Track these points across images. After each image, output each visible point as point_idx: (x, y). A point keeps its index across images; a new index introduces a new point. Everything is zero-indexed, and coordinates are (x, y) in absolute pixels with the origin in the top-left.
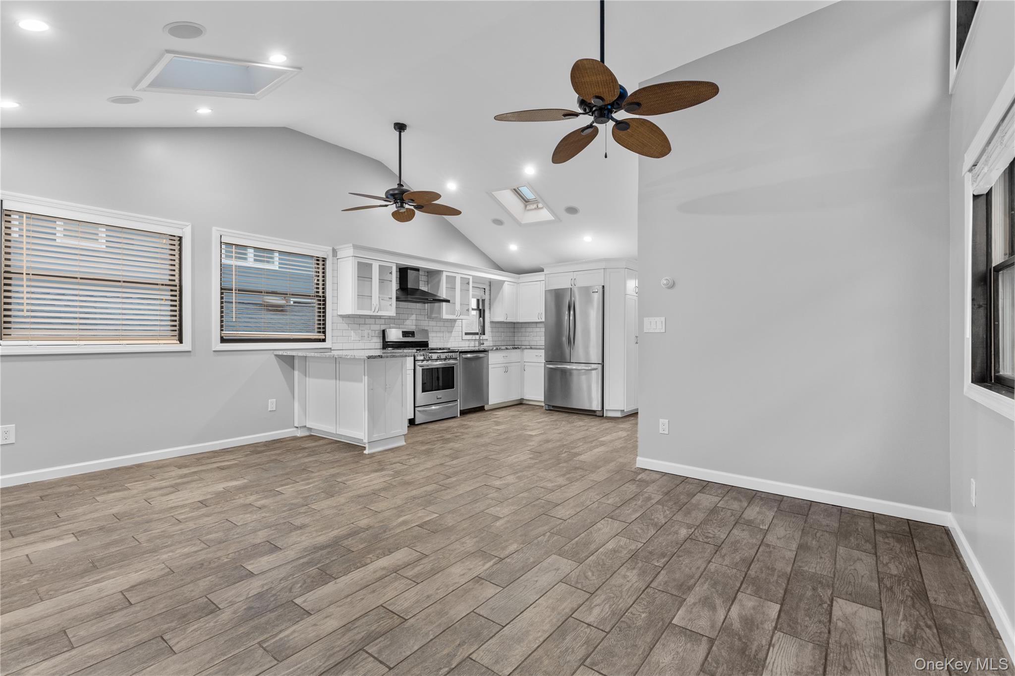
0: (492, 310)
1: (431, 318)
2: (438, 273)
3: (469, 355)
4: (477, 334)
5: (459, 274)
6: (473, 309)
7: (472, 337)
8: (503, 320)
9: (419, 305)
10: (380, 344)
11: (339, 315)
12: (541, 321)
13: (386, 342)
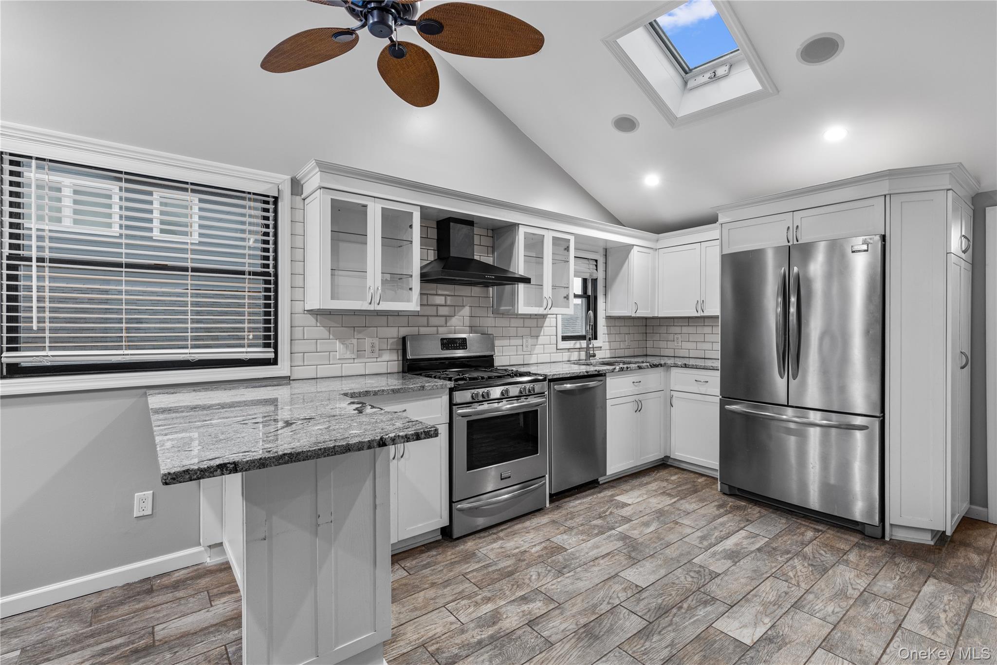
0: (609, 296)
1: (498, 314)
2: (510, 228)
3: (568, 386)
4: (583, 338)
5: (550, 232)
6: (576, 296)
7: (575, 343)
8: (629, 315)
9: (477, 290)
10: (398, 364)
11: (307, 311)
12: (702, 314)
13: (407, 359)
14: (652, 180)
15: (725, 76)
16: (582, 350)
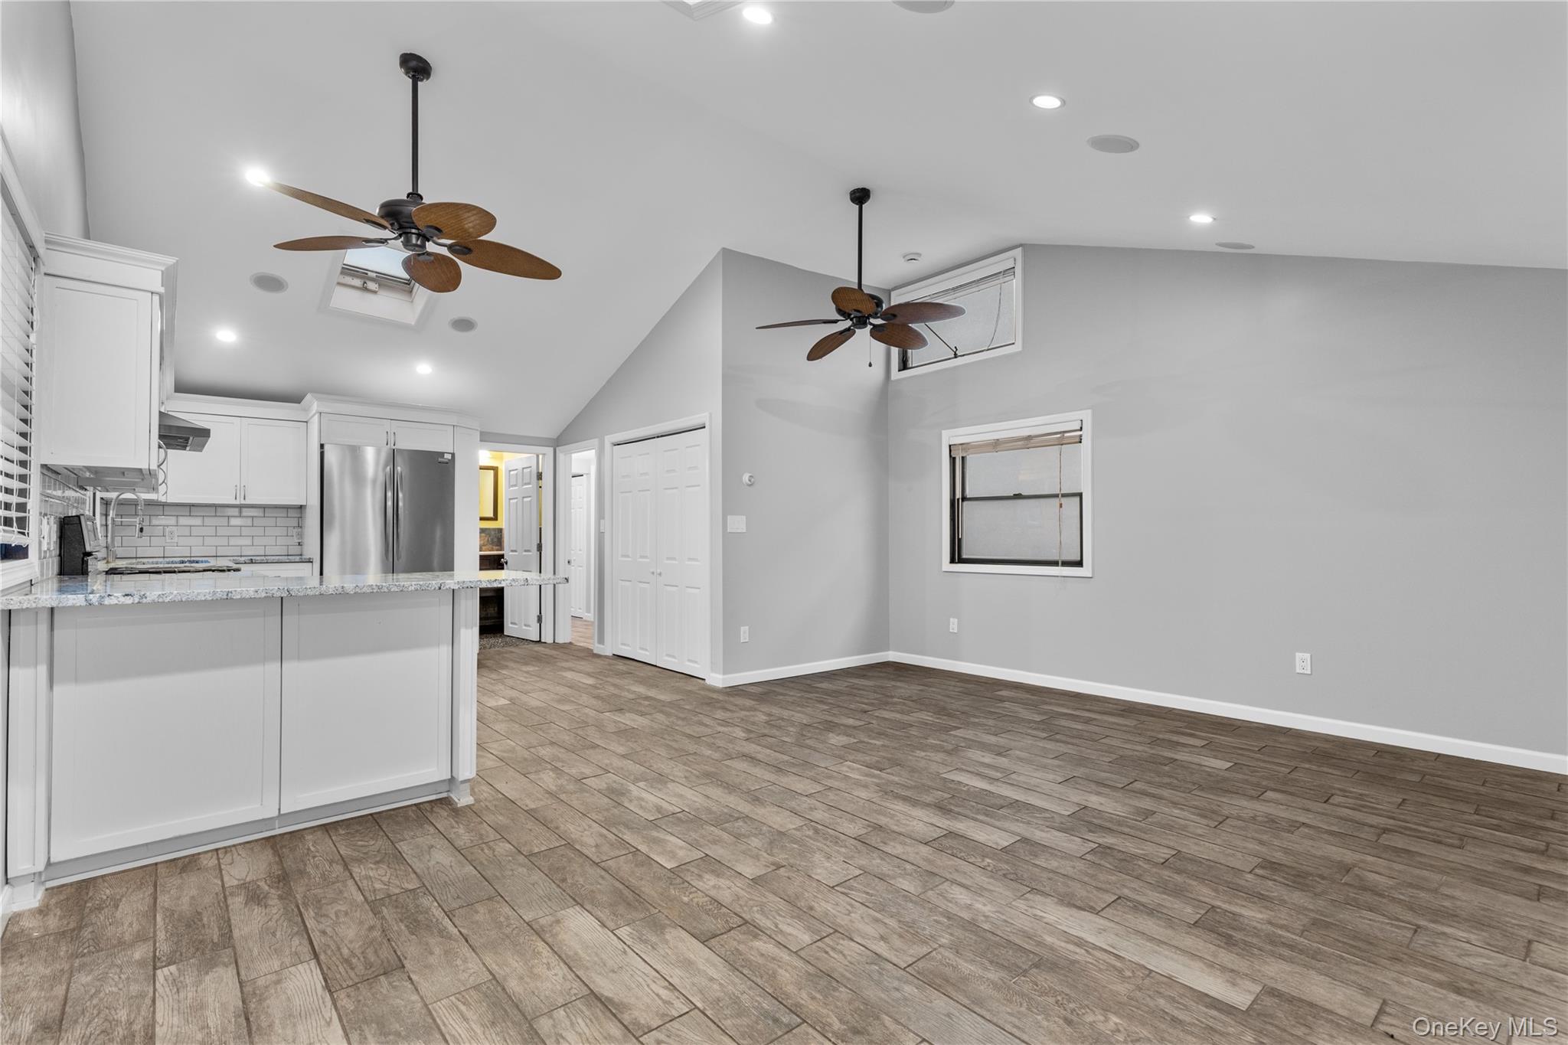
15: (375, 292)
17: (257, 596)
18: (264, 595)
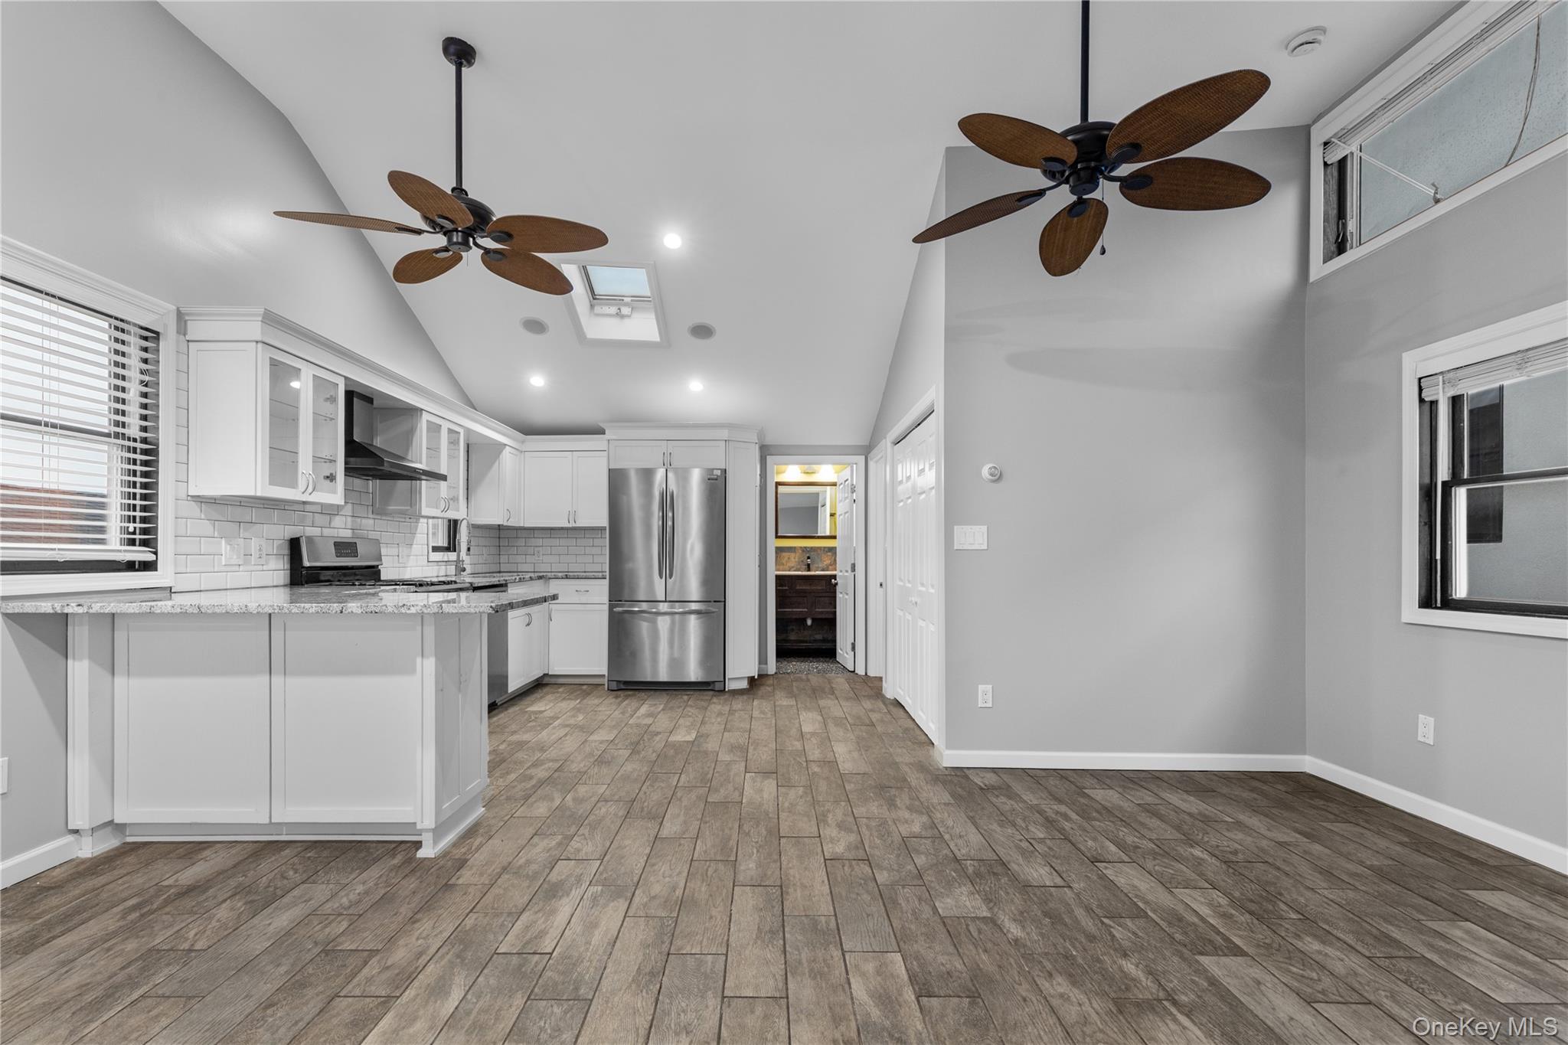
0: (472, 500)
1: (380, 514)
2: (416, 413)
4: (447, 549)
5: (445, 422)
7: (443, 556)
8: (498, 523)
10: (285, 574)
11: (192, 496)
12: (574, 525)
13: (304, 567)
14: (537, 381)
15: (629, 316)
16: (450, 563)
17: (173, 611)
18: (179, 610)
